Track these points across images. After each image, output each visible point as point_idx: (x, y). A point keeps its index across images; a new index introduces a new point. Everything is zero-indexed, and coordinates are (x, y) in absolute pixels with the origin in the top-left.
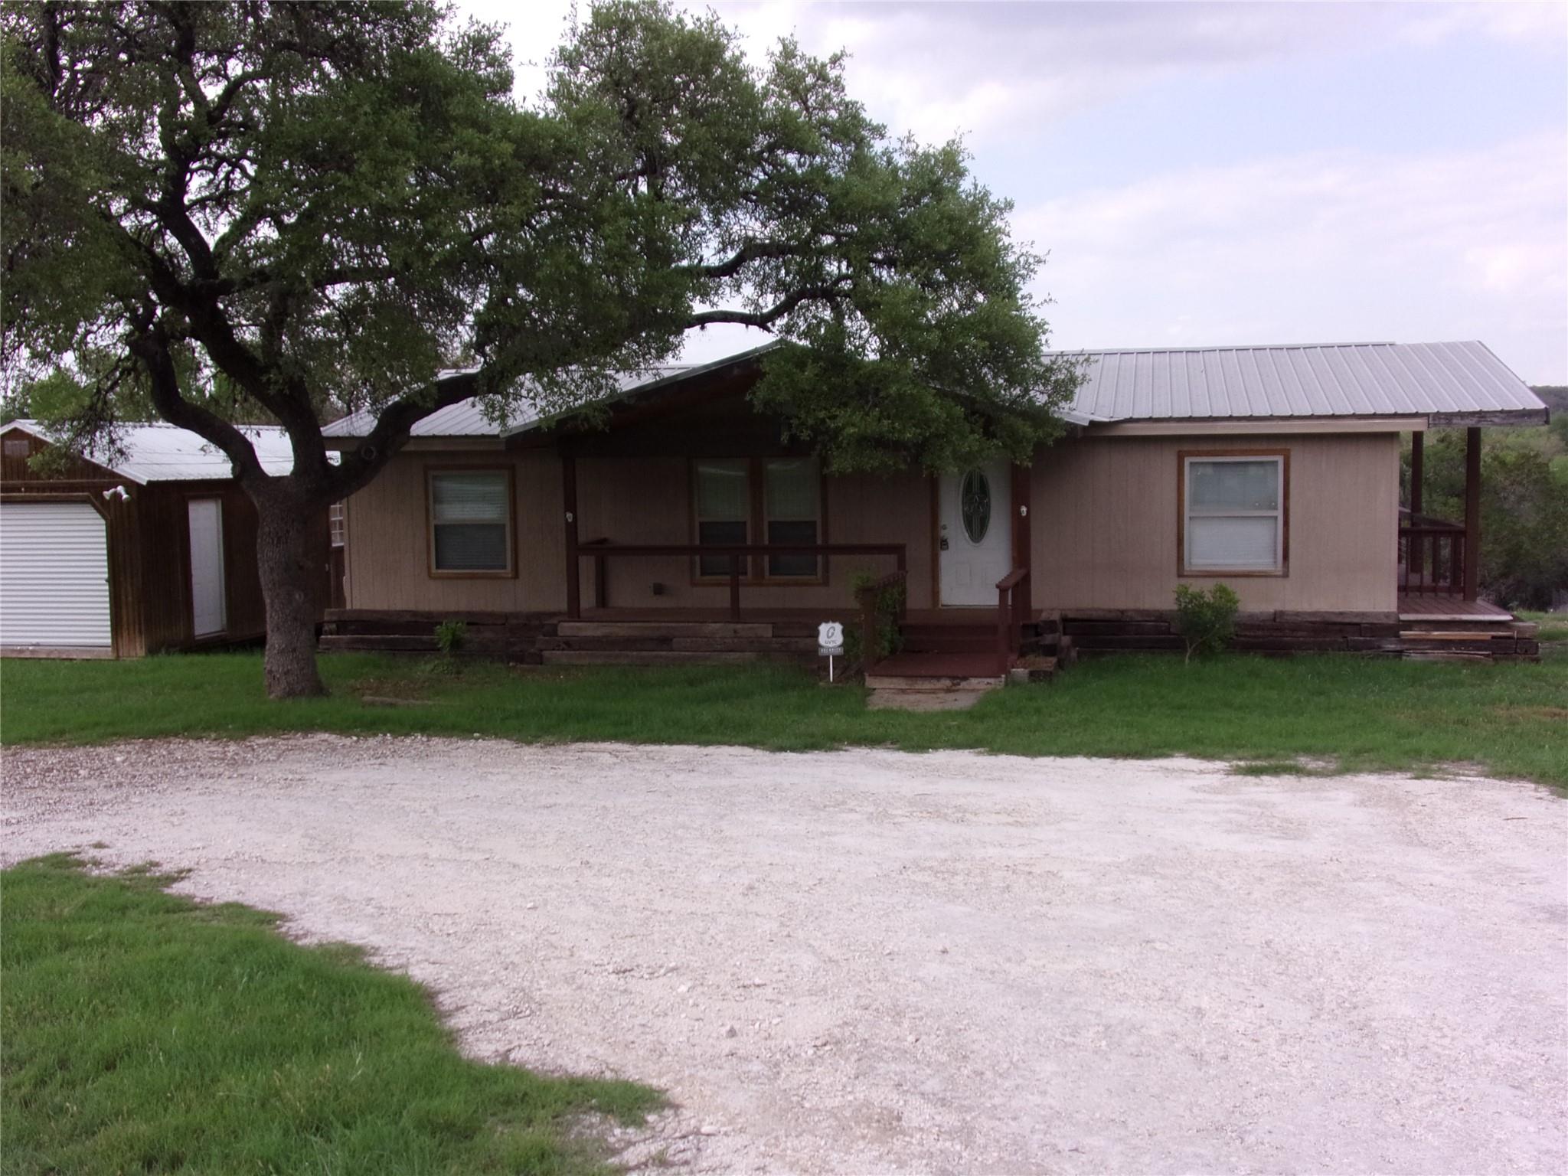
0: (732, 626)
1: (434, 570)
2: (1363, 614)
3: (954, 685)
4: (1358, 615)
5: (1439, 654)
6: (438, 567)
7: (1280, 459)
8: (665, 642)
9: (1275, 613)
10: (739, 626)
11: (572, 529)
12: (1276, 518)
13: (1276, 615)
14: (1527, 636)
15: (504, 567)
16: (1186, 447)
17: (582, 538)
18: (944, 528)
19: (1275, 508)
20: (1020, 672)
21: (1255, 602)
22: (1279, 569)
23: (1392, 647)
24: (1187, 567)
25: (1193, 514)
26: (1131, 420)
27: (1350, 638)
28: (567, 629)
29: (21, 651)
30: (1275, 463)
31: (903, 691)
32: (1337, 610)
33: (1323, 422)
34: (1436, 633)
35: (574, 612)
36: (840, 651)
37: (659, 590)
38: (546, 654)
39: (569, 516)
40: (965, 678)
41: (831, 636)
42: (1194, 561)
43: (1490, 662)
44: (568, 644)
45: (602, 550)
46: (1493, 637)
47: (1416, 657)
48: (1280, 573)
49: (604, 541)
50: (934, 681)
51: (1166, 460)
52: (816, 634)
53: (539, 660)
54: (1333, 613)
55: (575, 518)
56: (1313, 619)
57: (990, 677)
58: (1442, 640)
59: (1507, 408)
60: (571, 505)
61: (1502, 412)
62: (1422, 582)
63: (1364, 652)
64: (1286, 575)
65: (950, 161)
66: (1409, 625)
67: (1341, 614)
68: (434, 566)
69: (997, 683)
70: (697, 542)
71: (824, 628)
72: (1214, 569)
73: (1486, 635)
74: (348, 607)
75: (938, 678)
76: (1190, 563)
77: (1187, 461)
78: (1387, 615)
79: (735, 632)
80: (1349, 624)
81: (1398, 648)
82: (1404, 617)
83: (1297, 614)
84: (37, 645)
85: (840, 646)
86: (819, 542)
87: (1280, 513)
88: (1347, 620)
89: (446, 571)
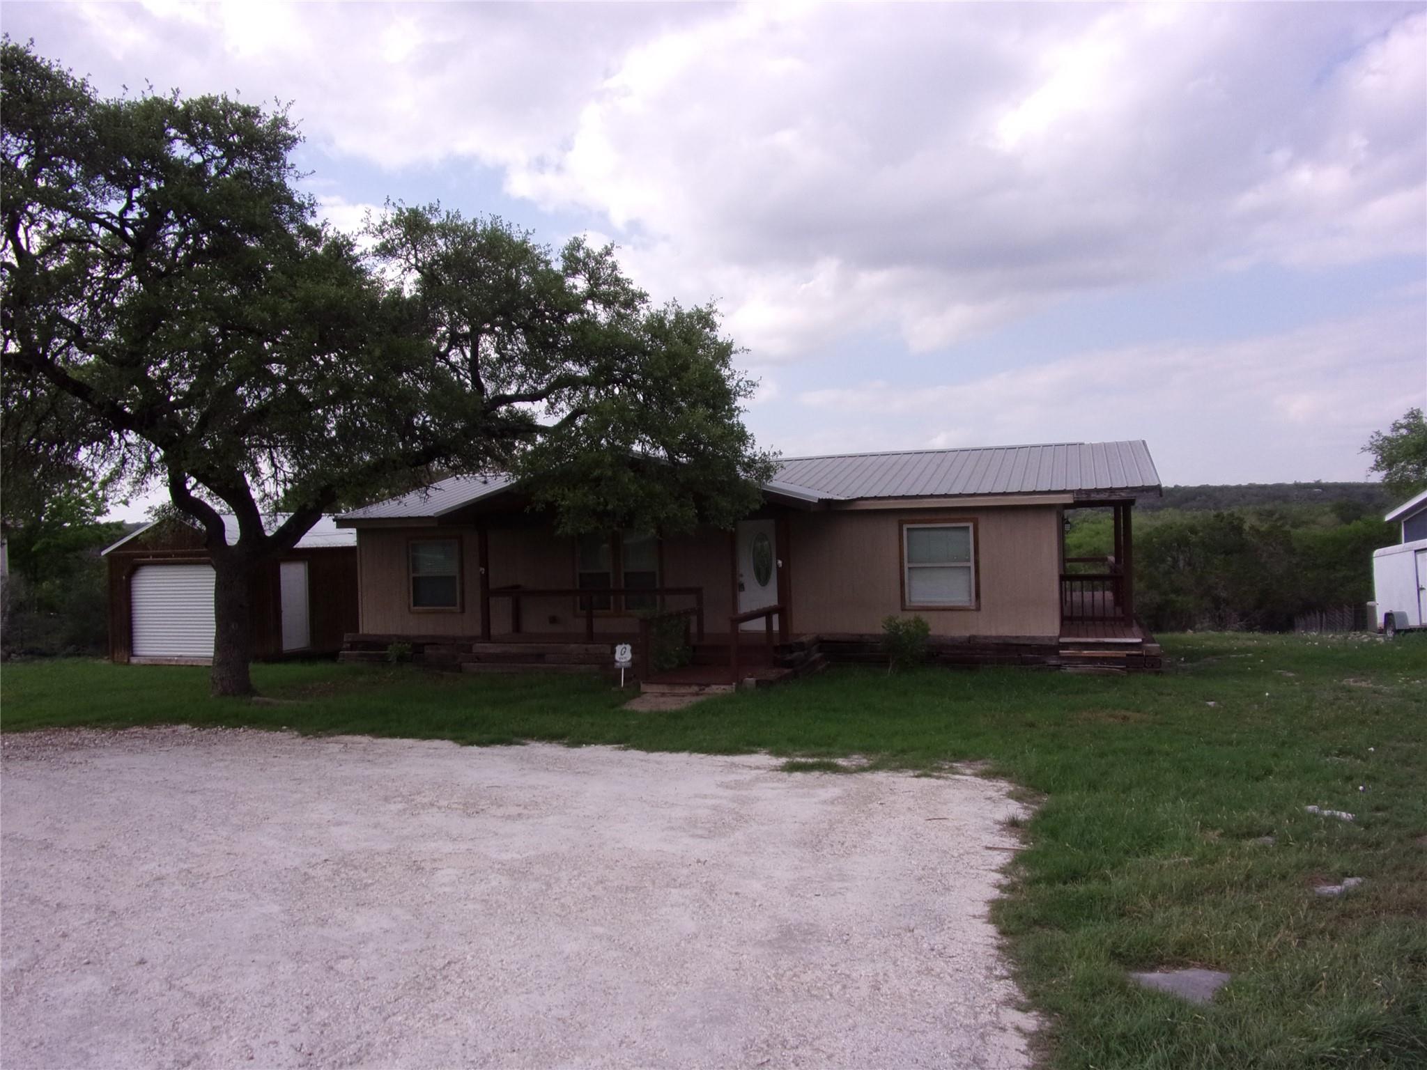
0: (585, 646)
1: (412, 608)
2: (1034, 638)
3: (700, 690)
4: (1029, 638)
5: (1089, 667)
6: (415, 605)
7: (971, 525)
8: (540, 657)
9: (970, 637)
10: (590, 646)
11: (485, 579)
12: (969, 567)
13: (971, 639)
14: (1153, 654)
15: (454, 605)
16: (905, 517)
17: (492, 586)
18: (742, 576)
19: (968, 560)
20: (750, 681)
21: (958, 629)
22: (973, 605)
23: (1054, 662)
24: (907, 603)
25: (911, 566)
26: (862, 499)
27: (1023, 656)
28: (479, 647)
29: (170, 660)
30: (967, 528)
31: (663, 695)
32: (1014, 635)
33: (998, 497)
34: (1085, 652)
35: (487, 636)
36: (629, 665)
37: (553, 620)
38: (464, 665)
39: (482, 570)
40: (708, 685)
41: (623, 654)
42: (913, 599)
43: (1125, 673)
44: (478, 659)
45: (516, 594)
46: (1128, 655)
47: (1069, 670)
48: (974, 608)
49: (518, 587)
50: (687, 687)
51: (889, 529)
52: (614, 652)
53: (460, 669)
54: (1010, 637)
55: (487, 570)
56: (997, 642)
57: (724, 684)
58: (1089, 657)
59: (1130, 485)
60: (484, 562)
61: (1127, 488)
62: (1072, 613)
63: (1034, 666)
64: (978, 609)
65: (705, 319)
66: (1066, 646)
67: (1017, 637)
68: (412, 605)
69: (730, 689)
70: (578, 587)
71: (619, 648)
72: (930, 605)
73: (1122, 653)
74: (361, 632)
75: (690, 685)
76: (910, 601)
77: (905, 527)
78: (1050, 638)
79: (586, 650)
80: (1024, 645)
81: (1059, 663)
82: (1062, 640)
83: (986, 638)
84: (181, 656)
85: (629, 661)
86: (658, 586)
87: (972, 564)
88: (1022, 642)
89: (421, 608)
